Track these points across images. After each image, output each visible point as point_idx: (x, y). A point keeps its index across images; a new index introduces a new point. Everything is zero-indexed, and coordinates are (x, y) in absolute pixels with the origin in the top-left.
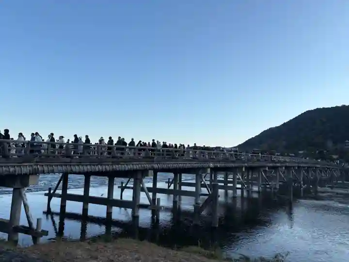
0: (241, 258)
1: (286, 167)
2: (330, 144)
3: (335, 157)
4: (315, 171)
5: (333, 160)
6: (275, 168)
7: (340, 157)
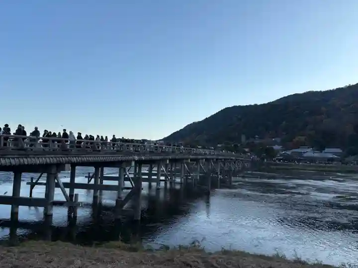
0: (161, 248)
1: (207, 160)
2: (243, 138)
3: (247, 150)
4: (230, 163)
5: (245, 152)
6: (197, 160)
7: (251, 151)
